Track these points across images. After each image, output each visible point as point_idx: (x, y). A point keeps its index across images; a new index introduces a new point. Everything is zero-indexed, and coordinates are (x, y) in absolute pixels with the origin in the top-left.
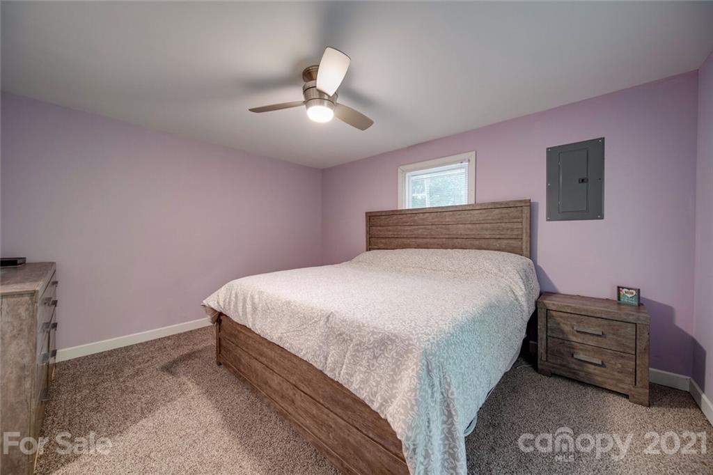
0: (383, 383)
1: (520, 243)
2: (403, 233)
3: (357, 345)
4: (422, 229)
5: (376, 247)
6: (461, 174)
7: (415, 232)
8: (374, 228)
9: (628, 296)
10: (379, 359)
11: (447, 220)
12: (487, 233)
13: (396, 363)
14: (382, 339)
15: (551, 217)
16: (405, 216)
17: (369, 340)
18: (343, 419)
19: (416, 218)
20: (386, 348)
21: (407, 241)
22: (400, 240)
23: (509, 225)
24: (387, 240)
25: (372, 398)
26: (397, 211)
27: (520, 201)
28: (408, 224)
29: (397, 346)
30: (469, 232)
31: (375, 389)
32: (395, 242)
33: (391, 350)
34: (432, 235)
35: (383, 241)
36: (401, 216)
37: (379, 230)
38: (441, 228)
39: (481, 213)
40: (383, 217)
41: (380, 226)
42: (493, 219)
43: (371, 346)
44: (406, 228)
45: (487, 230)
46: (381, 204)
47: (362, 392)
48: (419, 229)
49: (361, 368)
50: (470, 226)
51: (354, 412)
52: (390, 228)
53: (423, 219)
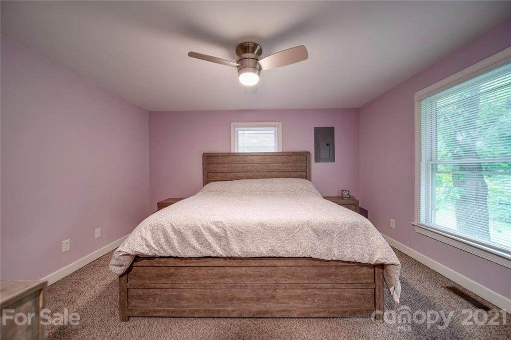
0: (364, 247)
1: (305, 174)
2: (236, 169)
3: (339, 234)
4: (251, 166)
5: (214, 180)
6: (272, 133)
7: (246, 168)
8: (211, 165)
9: (346, 194)
10: (355, 237)
11: (268, 160)
12: (290, 168)
13: (365, 235)
14: (352, 227)
15: (317, 160)
16: (237, 157)
17: (345, 229)
18: (327, 284)
19: (246, 159)
20: (355, 230)
21: (240, 174)
22: (234, 174)
23: (300, 164)
24: (223, 174)
25: (362, 258)
26: (231, 153)
27: (306, 152)
28: (241, 163)
29: (360, 227)
30: (281, 168)
31: (361, 252)
32: (230, 175)
33: (359, 230)
34: (257, 170)
35: (220, 175)
36: (234, 157)
37: (216, 167)
38: (264, 166)
39: (286, 157)
40: (220, 157)
41: (217, 164)
42: (293, 161)
43: (348, 232)
44: (239, 165)
45: (290, 167)
46: (217, 147)
47: (355, 257)
48: (248, 166)
49: (348, 245)
50: (280, 164)
51: (337, 275)
52: (225, 165)
53: (252, 160)
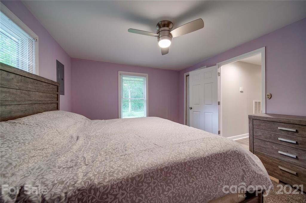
1: (57, 105)
23: (54, 96)
30: (41, 98)
39: (46, 86)
42: (50, 91)
45: (48, 97)
